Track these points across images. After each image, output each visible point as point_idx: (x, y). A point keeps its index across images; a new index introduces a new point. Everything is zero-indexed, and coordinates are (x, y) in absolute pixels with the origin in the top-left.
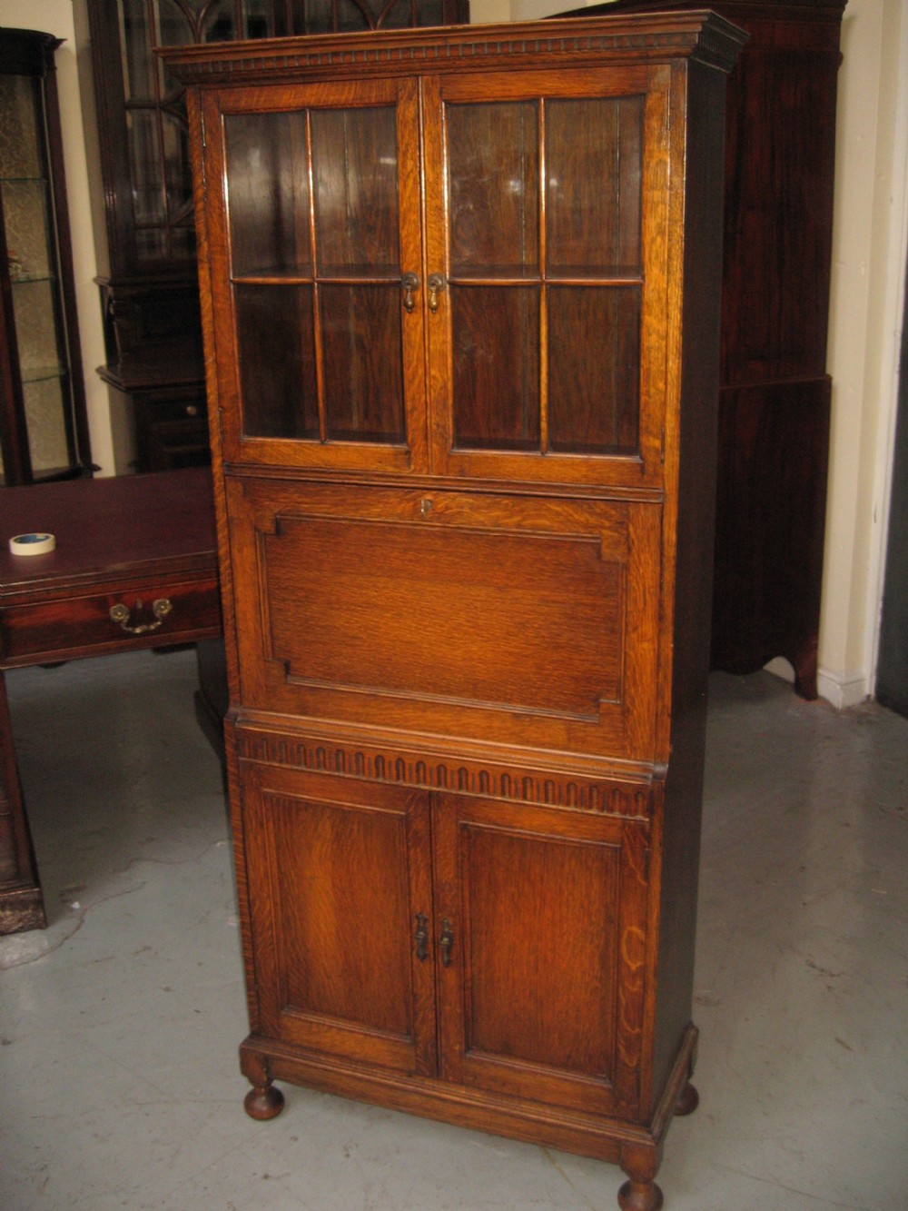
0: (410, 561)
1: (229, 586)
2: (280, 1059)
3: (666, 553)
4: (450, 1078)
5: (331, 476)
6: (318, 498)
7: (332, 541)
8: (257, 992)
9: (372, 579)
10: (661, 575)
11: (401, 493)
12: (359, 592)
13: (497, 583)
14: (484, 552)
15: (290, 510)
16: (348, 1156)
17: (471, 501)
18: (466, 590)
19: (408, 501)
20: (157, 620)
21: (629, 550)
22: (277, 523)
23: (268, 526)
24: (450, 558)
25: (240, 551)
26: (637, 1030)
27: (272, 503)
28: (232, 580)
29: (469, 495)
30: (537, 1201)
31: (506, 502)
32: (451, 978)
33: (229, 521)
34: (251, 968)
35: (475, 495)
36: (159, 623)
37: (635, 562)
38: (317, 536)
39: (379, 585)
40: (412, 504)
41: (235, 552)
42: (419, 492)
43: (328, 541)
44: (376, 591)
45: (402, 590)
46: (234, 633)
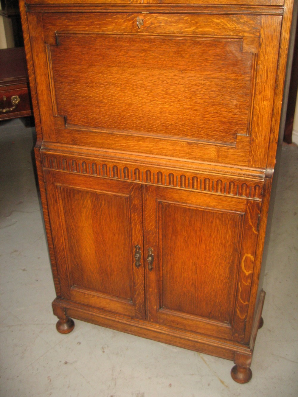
0: (131, 57)
1: (33, 76)
2: (70, 309)
3: (282, 47)
4: (152, 320)
5: (85, 8)
6: (78, 22)
7: (87, 47)
8: (59, 279)
9: (109, 69)
10: (278, 60)
11: (125, 16)
12: (102, 76)
13: (180, 68)
14: (173, 50)
15: (63, 30)
16: (104, 352)
17: (166, 18)
18: (162, 72)
19: (129, 20)
20: (13, 106)
21: (260, 45)
22: (56, 38)
23: (52, 40)
24: (154, 54)
25: (37, 56)
26: (247, 303)
27: (54, 27)
28: (34, 73)
29: (164, 15)
30: (193, 375)
31: (186, 18)
32: (152, 276)
33: (31, 38)
34: (55, 268)
35: (168, 15)
36: (14, 107)
37: (262, 52)
38: (79, 45)
39: (114, 72)
40: (131, 22)
41: (35, 56)
42: (135, 15)
43: (85, 48)
44: (112, 75)
45: (126, 74)
46: (37, 102)
